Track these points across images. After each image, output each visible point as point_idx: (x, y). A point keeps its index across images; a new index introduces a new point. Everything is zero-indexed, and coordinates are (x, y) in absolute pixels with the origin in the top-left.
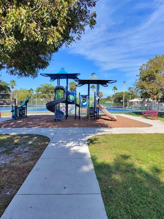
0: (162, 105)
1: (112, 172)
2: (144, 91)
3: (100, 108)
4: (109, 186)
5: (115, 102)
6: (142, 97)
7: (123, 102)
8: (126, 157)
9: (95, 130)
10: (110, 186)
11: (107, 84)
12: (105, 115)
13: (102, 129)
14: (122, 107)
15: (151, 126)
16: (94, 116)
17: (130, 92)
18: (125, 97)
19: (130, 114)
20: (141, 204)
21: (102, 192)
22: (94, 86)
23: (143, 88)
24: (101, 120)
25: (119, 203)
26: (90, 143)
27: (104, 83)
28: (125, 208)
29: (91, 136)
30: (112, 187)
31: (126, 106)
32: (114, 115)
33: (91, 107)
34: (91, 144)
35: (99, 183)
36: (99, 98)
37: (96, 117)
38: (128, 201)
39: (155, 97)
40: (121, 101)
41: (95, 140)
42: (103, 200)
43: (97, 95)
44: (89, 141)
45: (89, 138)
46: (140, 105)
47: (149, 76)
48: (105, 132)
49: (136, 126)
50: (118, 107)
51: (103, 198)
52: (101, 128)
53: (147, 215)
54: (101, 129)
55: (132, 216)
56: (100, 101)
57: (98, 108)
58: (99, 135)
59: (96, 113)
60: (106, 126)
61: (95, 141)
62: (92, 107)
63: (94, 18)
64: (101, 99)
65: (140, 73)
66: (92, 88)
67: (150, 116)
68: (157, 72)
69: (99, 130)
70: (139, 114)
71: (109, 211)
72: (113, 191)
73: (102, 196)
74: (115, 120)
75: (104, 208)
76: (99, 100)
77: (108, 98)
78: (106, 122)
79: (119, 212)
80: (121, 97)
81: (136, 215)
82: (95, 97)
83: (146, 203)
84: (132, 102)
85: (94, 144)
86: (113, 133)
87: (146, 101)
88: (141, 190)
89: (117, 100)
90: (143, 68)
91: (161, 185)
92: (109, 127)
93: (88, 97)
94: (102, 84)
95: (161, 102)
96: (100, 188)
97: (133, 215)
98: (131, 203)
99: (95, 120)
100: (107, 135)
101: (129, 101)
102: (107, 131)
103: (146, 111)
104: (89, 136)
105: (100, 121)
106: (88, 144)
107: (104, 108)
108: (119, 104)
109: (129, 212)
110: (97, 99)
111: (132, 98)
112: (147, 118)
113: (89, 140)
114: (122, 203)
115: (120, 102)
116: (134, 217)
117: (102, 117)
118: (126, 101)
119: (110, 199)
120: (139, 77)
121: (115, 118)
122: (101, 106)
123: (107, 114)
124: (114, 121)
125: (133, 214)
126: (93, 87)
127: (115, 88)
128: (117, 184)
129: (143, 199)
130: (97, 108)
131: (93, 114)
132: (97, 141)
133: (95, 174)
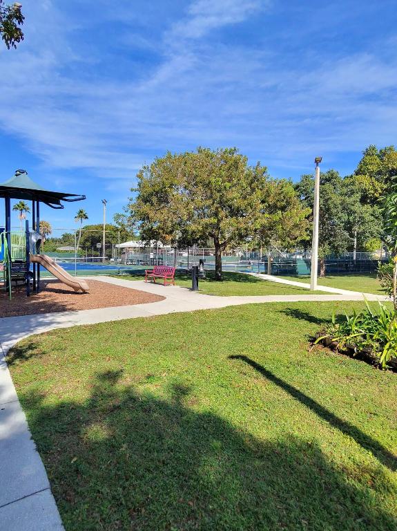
0: (182, 255)
1: (78, 420)
2: (149, 225)
3: (42, 263)
4: (71, 458)
5: (83, 248)
6: (143, 239)
7: (101, 249)
8: (112, 376)
9: (29, 321)
10: (75, 459)
11: (62, 202)
12: (59, 281)
13: (49, 317)
14: (101, 260)
15: (163, 298)
16: (27, 284)
17: (117, 226)
18: (107, 237)
19: (118, 275)
20: (147, 474)
21: (51, 481)
22: (23, 205)
23: (145, 217)
24: (46, 293)
25: (99, 492)
26: (15, 358)
27: (53, 198)
28: (114, 498)
29: (17, 340)
30: (80, 458)
31: (110, 257)
32: (82, 280)
33: (16, 262)
34: (17, 362)
35: (45, 460)
36: (39, 237)
37: (32, 288)
38: (120, 478)
39: (169, 238)
40: (99, 246)
41: (31, 347)
42: (56, 501)
43: (34, 229)
44: (12, 354)
45: (11, 346)
46: (140, 256)
47: (157, 193)
48: (59, 323)
49: (132, 303)
50: (91, 260)
51: (55, 497)
52: (48, 315)
53: (161, 491)
54: (47, 317)
55: (129, 509)
56: (42, 244)
57: (39, 263)
58: (42, 334)
59: (33, 275)
60: (61, 309)
61: (30, 352)
62: (21, 262)
63: (15, 21)
64: (44, 240)
65: (139, 185)
66: (19, 211)
67: (160, 278)
68: (171, 186)
69: (41, 320)
70: (139, 276)
71: (73, 524)
72: (83, 467)
73: (54, 492)
74: (84, 292)
75: (60, 522)
76: (39, 242)
77: (66, 239)
78: (60, 299)
79: (97, 515)
80: (97, 235)
81: (138, 503)
82: (28, 234)
83: (157, 468)
84: (122, 249)
85: (27, 359)
86: (78, 324)
87: (152, 246)
88: (147, 441)
89: (88, 244)
90: (144, 174)
91: (184, 418)
92: (70, 309)
93: (4, 232)
94: (47, 202)
95: (179, 247)
96: (48, 473)
97: (130, 506)
98: (127, 480)
99: (28, 295)
100: (64, 329)
101: (117, 246)
102: (63, 321)
103: (152, 267)
104: (11, 340)
105: (44, 297)
106: (9, 363)
107: (53, 264)
108: (93, 252)
109: (121, 504)
110: (34, 239)
111: (124, 239)
112: (155, 283)
113: (11, 350)
114: (106, 490)
115: (96, 249)
116: (134, 509)
117: (50, 286)
118: (109, 247)
119: (75, 490)
120: (136, 194)
121: (85, 286)
122: (47, 258)
123: (62, 279)
124: (81, 294)
125: (132, 503)
126: (22, 208)
127: (82, 215)
128: (94, 446)
129: (152, 460)
130: (34, 262)
131: (24, 280)
132: (35, 351)
133: (33, 441)
